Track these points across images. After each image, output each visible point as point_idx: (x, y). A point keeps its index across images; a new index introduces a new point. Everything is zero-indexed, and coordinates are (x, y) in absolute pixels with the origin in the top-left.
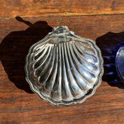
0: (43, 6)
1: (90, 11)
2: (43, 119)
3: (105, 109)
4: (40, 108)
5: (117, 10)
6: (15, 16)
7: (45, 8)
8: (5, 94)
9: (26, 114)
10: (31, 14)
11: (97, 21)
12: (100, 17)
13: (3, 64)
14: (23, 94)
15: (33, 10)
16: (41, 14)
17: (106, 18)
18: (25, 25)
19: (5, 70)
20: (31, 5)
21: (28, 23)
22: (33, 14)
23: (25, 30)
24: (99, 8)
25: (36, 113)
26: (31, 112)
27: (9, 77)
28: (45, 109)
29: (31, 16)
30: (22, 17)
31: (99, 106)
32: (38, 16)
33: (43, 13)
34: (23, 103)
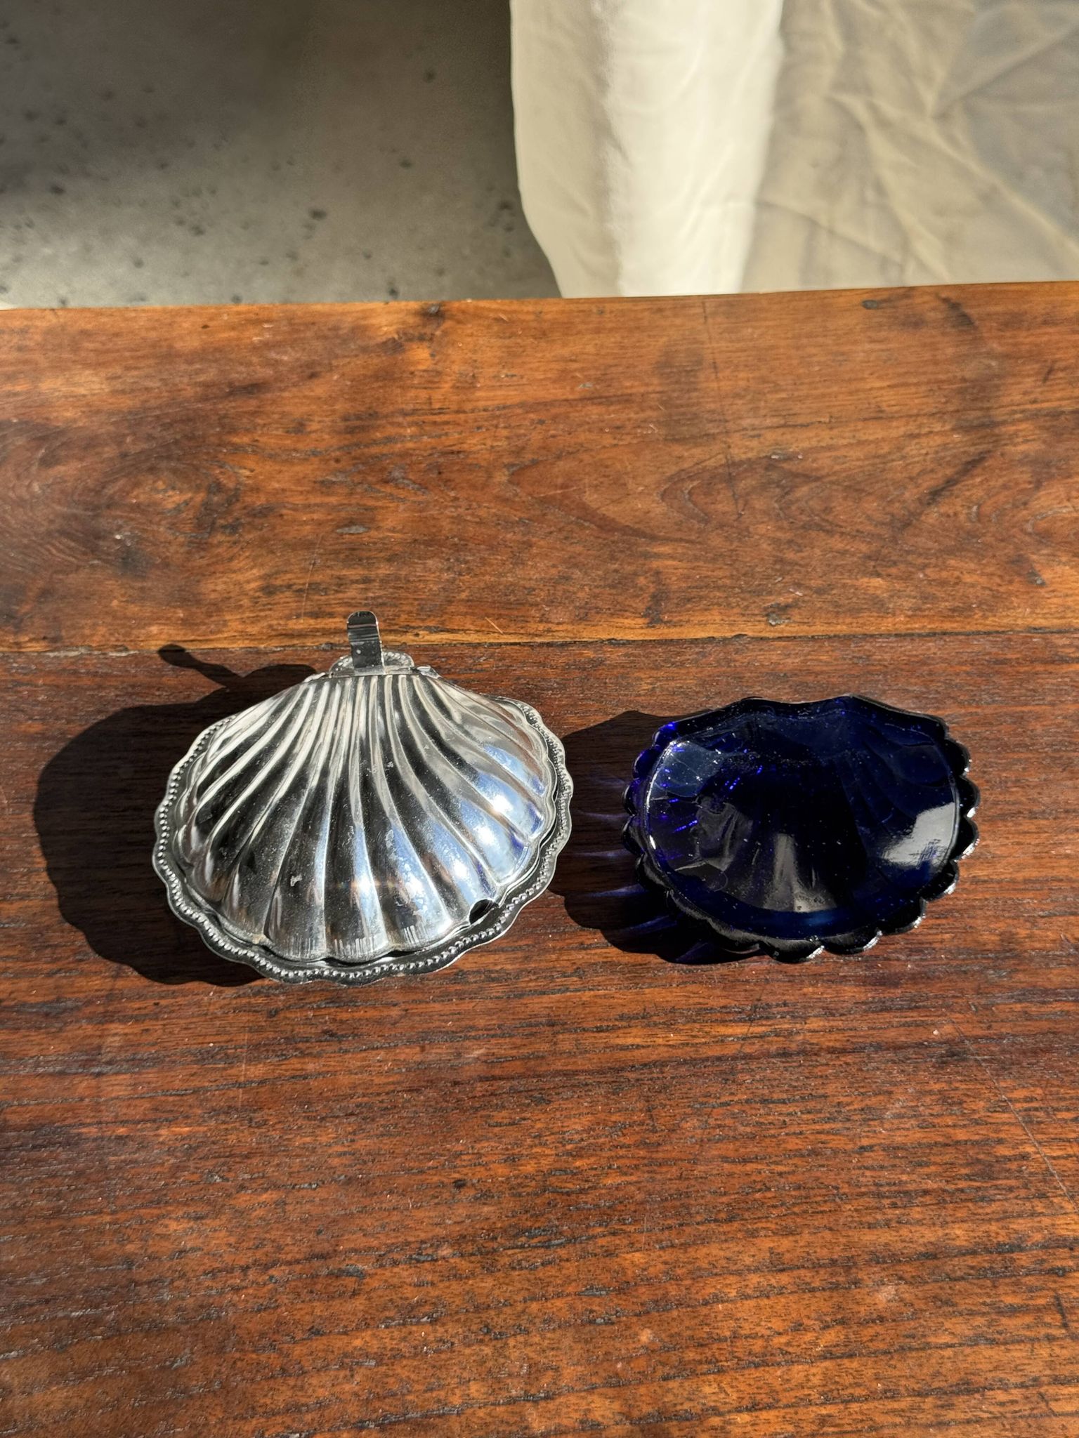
0: (307, 606)
1: (541, 627)
2: (215, 1112)
3: (581, 1063)
4: (204, 1057)
5: (678, 624)
6: (155, 645)
7: (315, 615)
8: (23, 984)
9: (117, 1086)
10: (244, 635)
11: (566, 668)
12: (589, 653)
13: (44, 846)
14: (120, 983)
15: (255, 621)
16: (291, 635)
17: (616, 656)
18: (202, 679)
19: (50, 870)
20: (246, 602)
21: (216, 672)
22: (251, 637)
23: (195, 698)
24: (584, 616)
25: (179, 1078)
26: (151, 1075)
27: (61, 906)
28: (231, 1060)
29: (237, 646)
30: (189, 648)
31: (545, 1047)
32: (274, 644)
33: (301, 635)
34: (116, 1027)
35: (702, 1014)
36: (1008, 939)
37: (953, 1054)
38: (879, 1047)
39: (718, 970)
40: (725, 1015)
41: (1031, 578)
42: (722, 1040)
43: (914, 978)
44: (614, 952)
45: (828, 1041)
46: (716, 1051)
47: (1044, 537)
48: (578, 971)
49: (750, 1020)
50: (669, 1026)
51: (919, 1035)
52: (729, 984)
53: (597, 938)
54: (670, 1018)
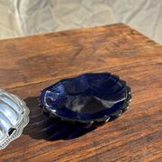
35: (82, 148)
36: (143, 114)
37: (149, 138)
38: (131, 142)
39: (80, 138)
40: (88, 147)
41: (103, 61)
42: (90, 152)
43: (129, 126)
44: (49, 143)
45: (118, 144)
46: (90, 155)
47: (101, 56)
48: (41, 149)
49: (95, 146)
50: (74, 154)
51: (139, 137)
52: (85, 140)
53: (43, 141)
54: (74, 152)
